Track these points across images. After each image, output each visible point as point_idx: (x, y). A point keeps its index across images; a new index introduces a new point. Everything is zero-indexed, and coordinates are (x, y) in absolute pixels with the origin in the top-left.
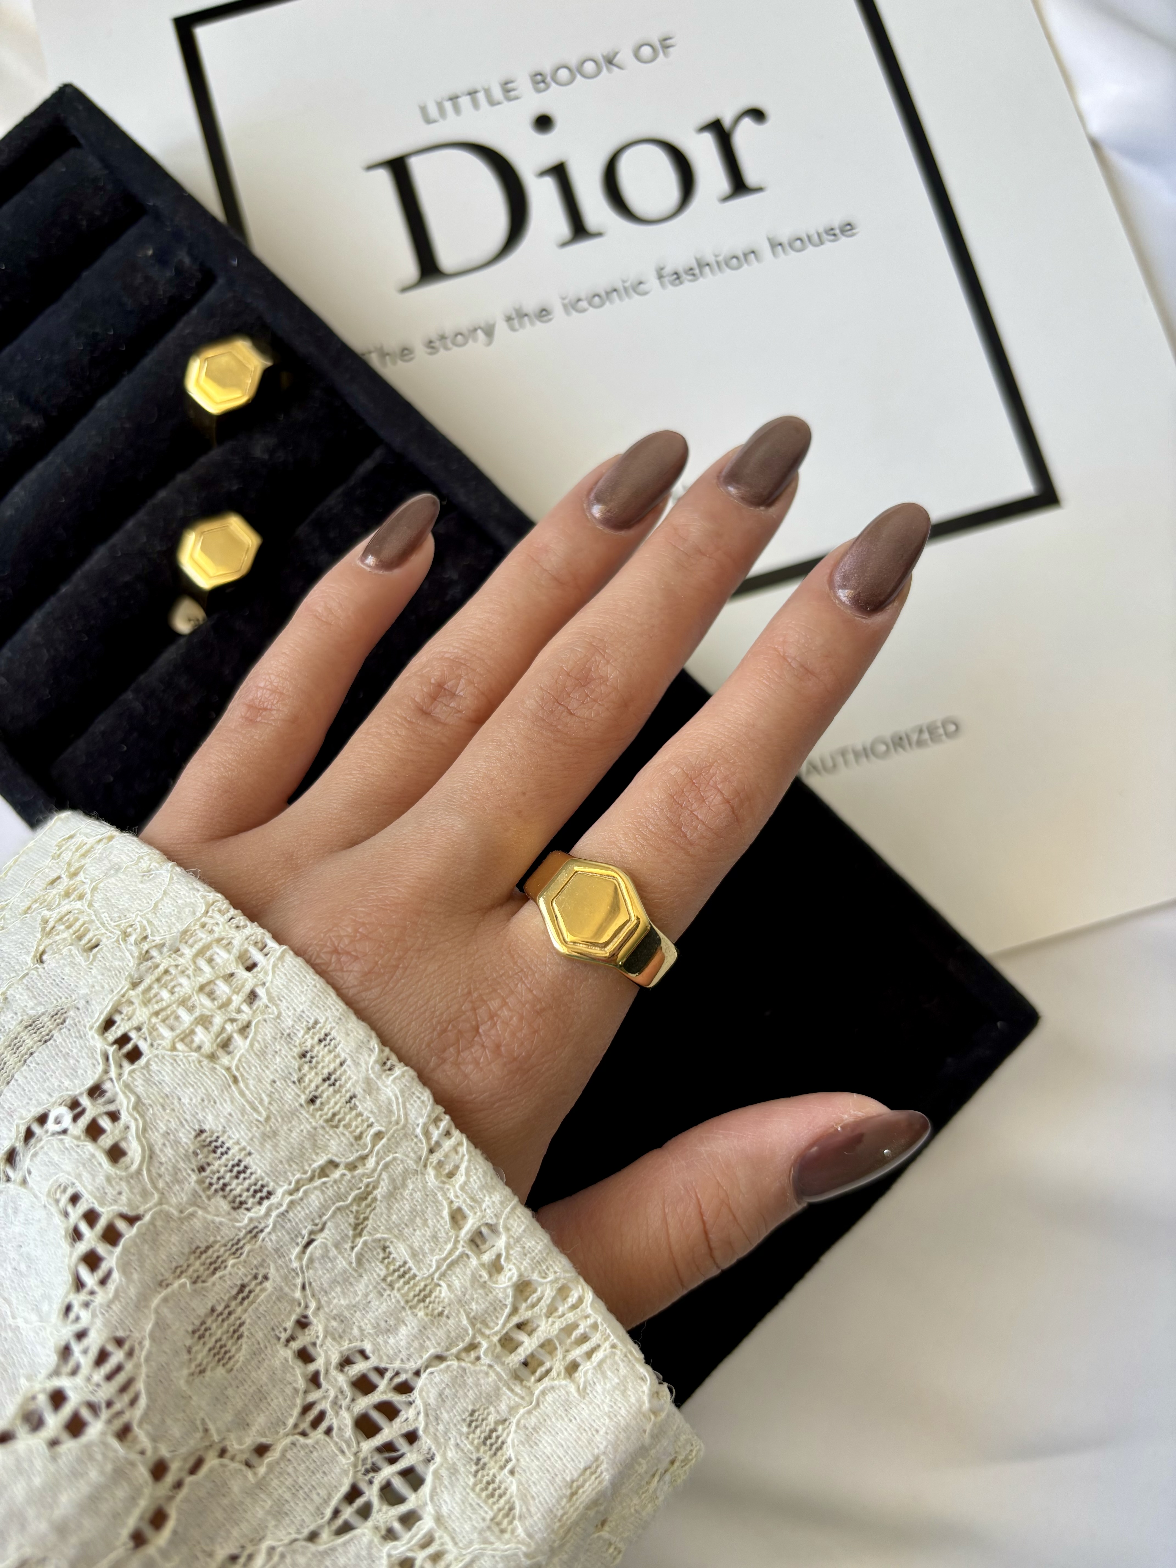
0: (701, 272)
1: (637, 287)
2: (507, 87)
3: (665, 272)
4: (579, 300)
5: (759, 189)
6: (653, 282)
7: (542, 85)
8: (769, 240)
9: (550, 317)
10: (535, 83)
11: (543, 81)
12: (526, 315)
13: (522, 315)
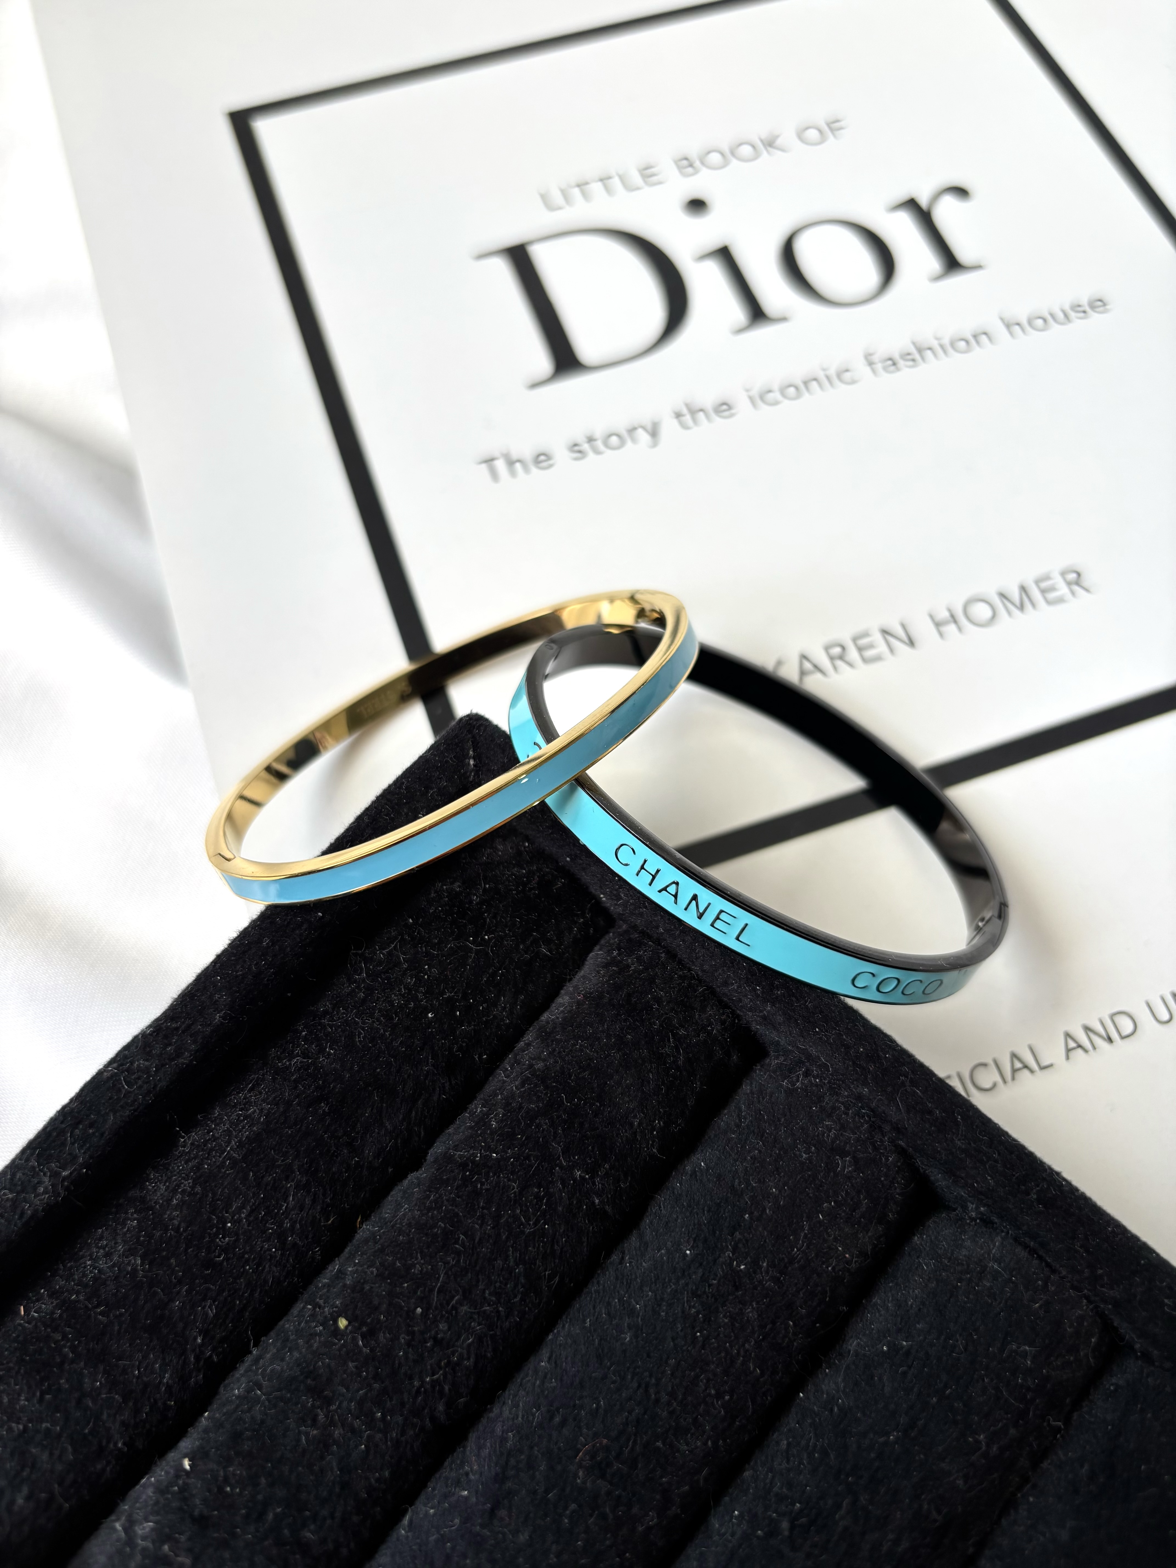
0: (923, 358)
1: (842, 374)
2: (647, 173)
3: (875, 358)
4: (770, 391)
5: (978, 267)
6: (861, 369)
7: (690, 170)
8: (1002, 319)
9: (733, 411)
10: (680, 168)
11: (691, 165)
12: (701, 410)
13: (694, 412)
